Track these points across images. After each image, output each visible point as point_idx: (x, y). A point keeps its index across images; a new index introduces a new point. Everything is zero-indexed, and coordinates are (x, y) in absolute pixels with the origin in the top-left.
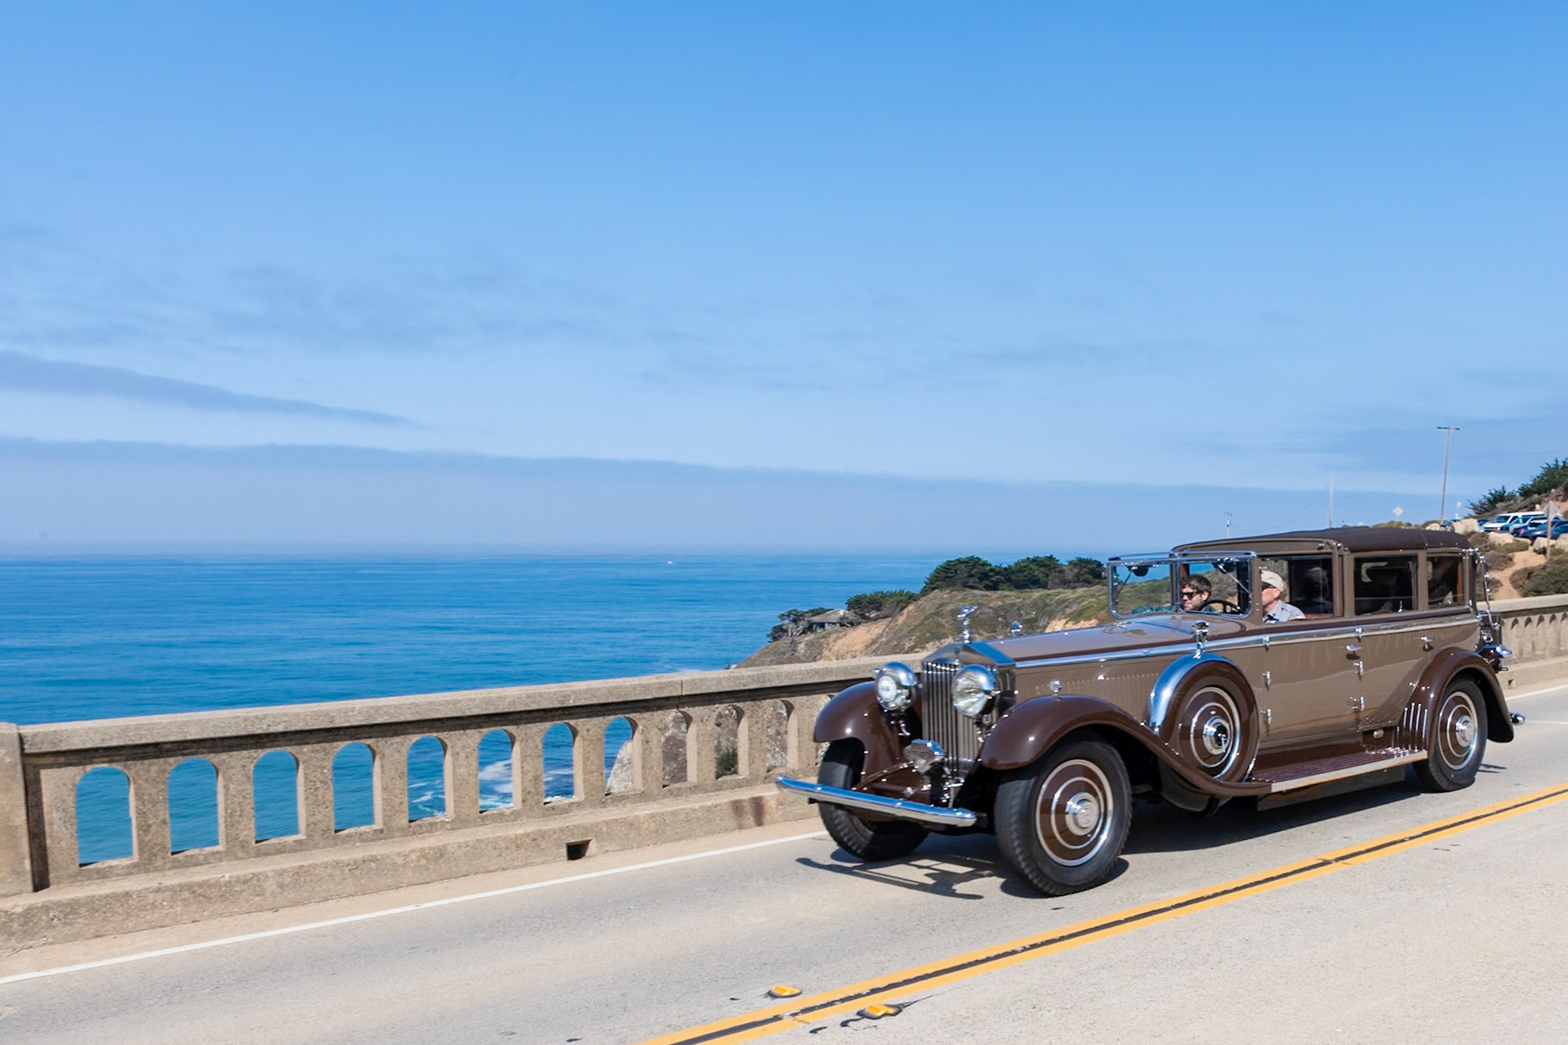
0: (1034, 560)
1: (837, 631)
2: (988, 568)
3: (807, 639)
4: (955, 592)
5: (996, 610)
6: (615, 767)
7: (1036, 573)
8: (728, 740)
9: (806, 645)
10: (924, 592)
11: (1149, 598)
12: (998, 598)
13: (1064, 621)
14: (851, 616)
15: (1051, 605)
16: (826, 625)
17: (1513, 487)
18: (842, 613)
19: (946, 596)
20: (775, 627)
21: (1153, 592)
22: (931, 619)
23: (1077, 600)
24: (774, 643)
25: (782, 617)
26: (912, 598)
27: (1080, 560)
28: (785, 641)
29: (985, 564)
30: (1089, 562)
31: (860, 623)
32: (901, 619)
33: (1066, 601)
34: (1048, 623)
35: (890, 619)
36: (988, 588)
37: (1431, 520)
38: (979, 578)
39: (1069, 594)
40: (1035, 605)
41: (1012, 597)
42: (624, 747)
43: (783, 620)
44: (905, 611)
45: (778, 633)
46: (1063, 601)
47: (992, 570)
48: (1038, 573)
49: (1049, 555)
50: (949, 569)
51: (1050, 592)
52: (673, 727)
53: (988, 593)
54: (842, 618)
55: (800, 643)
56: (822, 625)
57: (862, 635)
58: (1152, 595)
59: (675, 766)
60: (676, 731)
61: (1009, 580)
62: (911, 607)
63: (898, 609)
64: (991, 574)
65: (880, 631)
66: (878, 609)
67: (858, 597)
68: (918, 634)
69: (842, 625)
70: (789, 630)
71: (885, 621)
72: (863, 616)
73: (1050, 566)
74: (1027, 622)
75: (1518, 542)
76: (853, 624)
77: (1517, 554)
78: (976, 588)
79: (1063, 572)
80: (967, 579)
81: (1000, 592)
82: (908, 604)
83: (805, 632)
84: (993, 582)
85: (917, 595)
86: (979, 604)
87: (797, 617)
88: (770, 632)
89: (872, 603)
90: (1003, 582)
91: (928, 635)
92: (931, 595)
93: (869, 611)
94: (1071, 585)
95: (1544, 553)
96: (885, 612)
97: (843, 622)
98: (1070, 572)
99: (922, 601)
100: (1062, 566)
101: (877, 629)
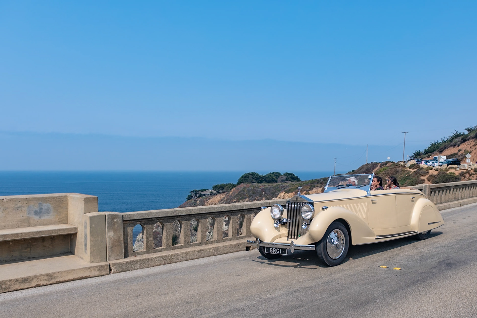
0: (273, 173)
1: (209, 197)
2: (258, 176)
3: (200, 199)
4: (248, 184)
5: (262, 189)
6: (136, 242)
7: (274, 178)
8: (174, 232)
9: (200, 201)
10: (238, 184)
11: (311, 185)
12: (262, 186)
13: (284, 193)
14: (214, 192)
15: (280, 188)
16: (206, 195)
17: (422, 150)
18: (211, 191)
19: (245, 185)
20: (189, 196)
21: (312, 183)
22: (241, 193)
23: (289, 186)
24: (189, 201)
25: (191, 192)
26: (234, 186)
27: (288, 173)
28: (192, 200)
29: (257, 175)
30: (290, 174)
31: (217, 194)
32: (231, 193)
33: (285, 186)
34: (279, 194)
35: (227, 193)
36: (258, 183)
37: (399, 161)
38: (256, 179)
39: (285, 184)
40: (274, 188)
41: (267, 185)
42: (139, 235)
43: (191, 193)
44: (232, 190)
45: (190, 197)
46: (284, 187)
47: (260, 177)
48: (275, 178)
49: (277, 172)
50: (246, 176)
51: (279, 184)
52: (155, 228)
53: (259, 184)
54: (211, 192)
55: (198, 200)
56: (205, 195)
57: (218, 198)
58: (312, 184)
59: (156, 241)
60: (157, 230)
61: (265, 180)
62: (234, 189)
63: (229, 189)
64: (260, 178)
65: (224, 196)
66: (223, 189)
67: (217, 186)
68: (237, 197)
69: (211, 195)
70: (194, 197)
71: (226, 193)
72: (218, 192)
73: (278, 175)
74: (272, 193)
75: (429, 167)
76: (214, 194)
77: (429, 171)
78: (255, 183)
79: (282, 178)
80: (252, 180)
81: (263, 184)
82: (233, 188)
83: (199, 197)
84: (260, 181)
85: (236, 185)
86: (256, 188)
87: (196, 193)
88: (187, 197)
89: (221, 187)
90: (263, 181)
91: (240, 197)
92: (240, 185)
93: (220, 190)
94: (285, 181)
95: (438, 171)
96: (225, 190)
97: (211, 194)
98: (284, 178)
99: (237, 187)
100: (282, 175)
101: (223, 196)
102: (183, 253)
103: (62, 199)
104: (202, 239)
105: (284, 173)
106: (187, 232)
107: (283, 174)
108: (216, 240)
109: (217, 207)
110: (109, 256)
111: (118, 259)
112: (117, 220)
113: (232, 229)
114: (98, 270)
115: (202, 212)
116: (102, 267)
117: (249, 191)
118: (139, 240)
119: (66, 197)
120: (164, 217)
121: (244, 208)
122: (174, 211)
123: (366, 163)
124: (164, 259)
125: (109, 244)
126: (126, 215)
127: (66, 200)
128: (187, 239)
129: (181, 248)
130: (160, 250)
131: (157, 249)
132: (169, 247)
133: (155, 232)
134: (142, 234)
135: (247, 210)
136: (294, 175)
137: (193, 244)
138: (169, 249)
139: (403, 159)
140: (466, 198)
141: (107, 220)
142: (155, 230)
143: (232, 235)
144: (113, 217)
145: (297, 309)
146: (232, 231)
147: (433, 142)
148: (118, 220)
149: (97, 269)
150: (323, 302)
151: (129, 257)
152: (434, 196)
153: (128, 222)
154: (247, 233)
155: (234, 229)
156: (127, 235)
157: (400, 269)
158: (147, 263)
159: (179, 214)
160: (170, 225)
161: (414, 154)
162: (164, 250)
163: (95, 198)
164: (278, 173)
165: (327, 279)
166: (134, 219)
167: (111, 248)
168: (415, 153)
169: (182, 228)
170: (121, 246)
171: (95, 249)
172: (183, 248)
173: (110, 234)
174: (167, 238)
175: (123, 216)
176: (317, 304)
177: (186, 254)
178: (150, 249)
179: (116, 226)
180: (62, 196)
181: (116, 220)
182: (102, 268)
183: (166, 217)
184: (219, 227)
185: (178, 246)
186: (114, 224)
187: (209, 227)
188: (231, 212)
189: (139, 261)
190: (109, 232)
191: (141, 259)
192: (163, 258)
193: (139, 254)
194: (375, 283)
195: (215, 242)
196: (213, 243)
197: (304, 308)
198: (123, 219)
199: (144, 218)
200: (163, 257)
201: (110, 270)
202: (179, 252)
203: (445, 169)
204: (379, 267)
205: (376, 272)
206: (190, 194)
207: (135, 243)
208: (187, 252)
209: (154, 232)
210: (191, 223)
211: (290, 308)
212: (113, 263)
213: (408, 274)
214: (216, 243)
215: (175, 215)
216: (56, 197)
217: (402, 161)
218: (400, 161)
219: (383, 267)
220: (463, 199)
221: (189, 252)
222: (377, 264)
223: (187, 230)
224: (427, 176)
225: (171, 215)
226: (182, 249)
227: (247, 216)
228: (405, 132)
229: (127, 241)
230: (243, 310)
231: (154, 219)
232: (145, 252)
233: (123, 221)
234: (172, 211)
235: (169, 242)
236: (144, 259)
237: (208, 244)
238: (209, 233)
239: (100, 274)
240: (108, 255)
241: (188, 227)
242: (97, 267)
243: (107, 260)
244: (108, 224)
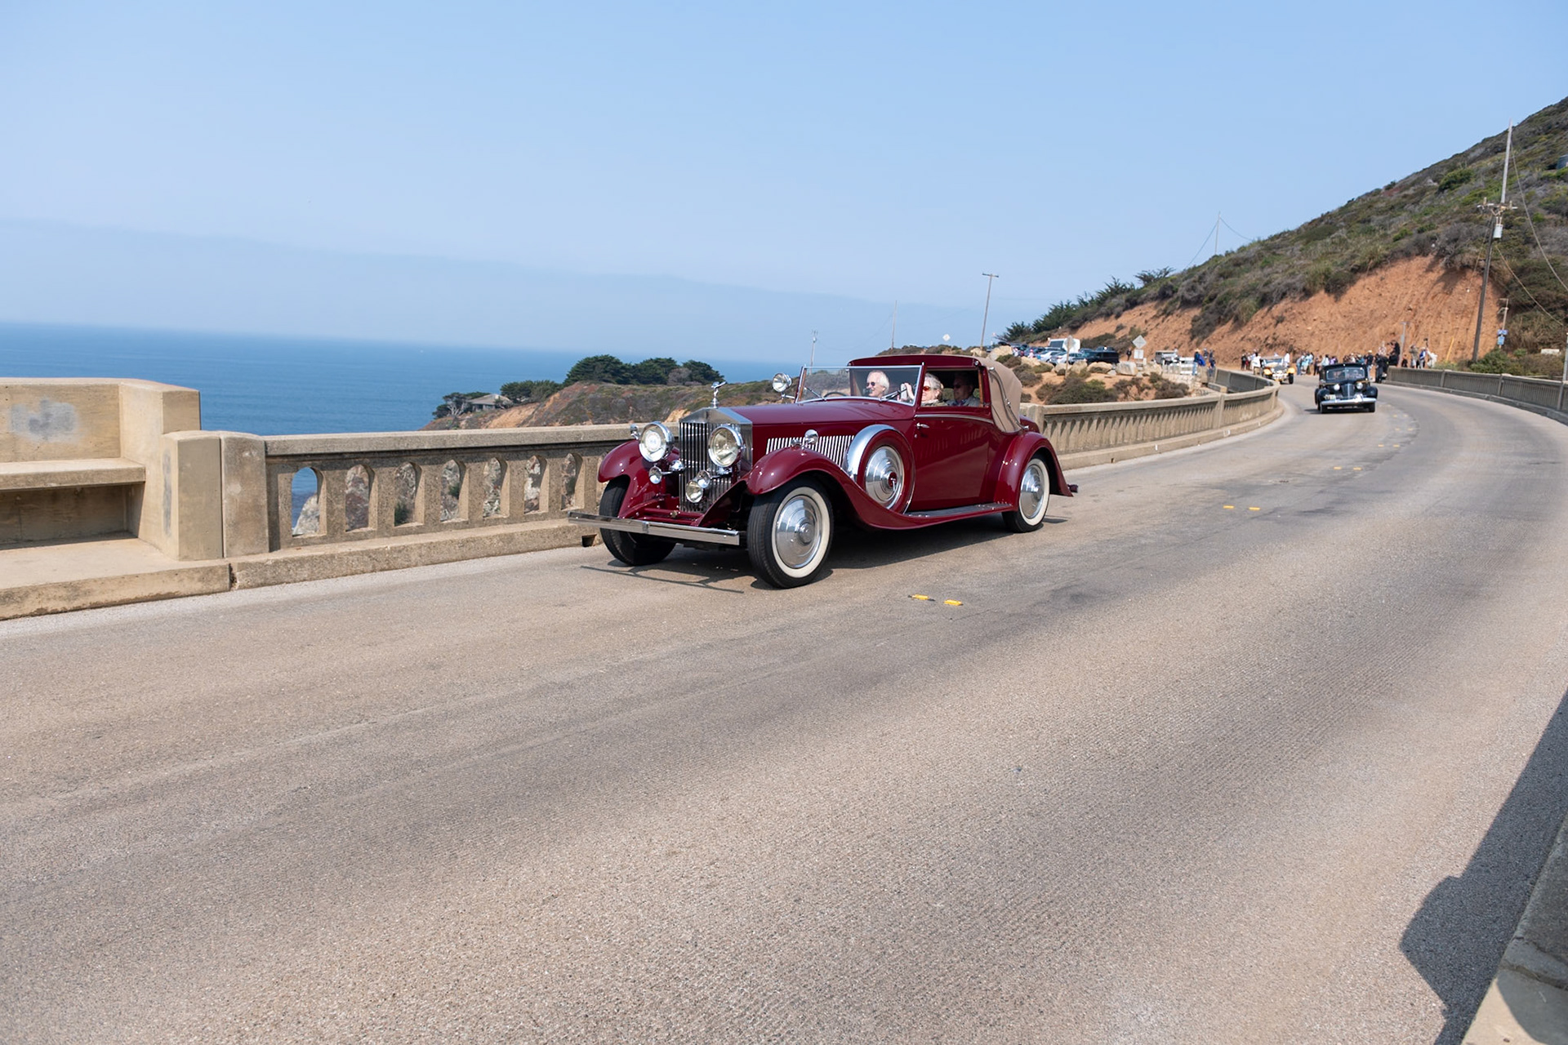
0: (657, 361)
1: (493, 412)
2: (619, 366)
3: (467, 417)
4: (593, 385)
5: (627, 399)
6: (301, 517)
7: (658, 371)
8: (399, 498)
9: (467, 422)
10: (567, 383)
11: (752, 396)
12: (629, 391)
13: (683, 411)
14: (505, 399)
15: (672, 398)
16: (484, 407)
17: (1029, 322)
18: (497, 397)
19: (586, 387)
20: (440, 407)
21: (754, 391)
22: (574, 405)
23: (697, 394)
24: (439, 420)
25: (447, 398)
26: (556, 388)
27: (694, 363)
28: (449, 418)
29: (618, 362)
30: (699, 365)
31: (512, 406)
32: (548, 405)
33: (685, 395)
34: (670, 413)
35: (538, 404)
36: (619, 382)
37: (973, 346)
38: (613, 374)
39: (686, 390)
40: (659, 397)
41: (640, 390)
42: (308, 502)
43: (447, 401)
44: (552, 398)
45: (443, 411)
46: (682, 396)
47: (623, 368)
48: (661, 372)
49: (668, 358)
50: (588, 365)
51: (671, 387)
52: (352, 485)
53: (620, 386)
54: (498, 401)
55: (462, 420)
56: (480, 406)
57: (516, 414)
58: (754, 393)
59: (353, 518)
60: (355, 489)
61: (635, 377)
62: (557, 395)
63: (545, 395)
64: (623, 371)
65: (531, 413)
66: (528, 395)
67: (512, 384)
68: (564, 417)
69: (497, 407)
70: (452, 409)
71: (534, 405)
72: (515, 401)
73: (669, 366)
74: (652, 411)
75: (1044, 365)
76: (507, 407)
77: (1043, 374)
78: (610, 382)
79: (680, 373)
80: (603, 374)
81: (630, 386)
82: (553, 392)
83: (466, 411)
84: (623, 377)
85: (561, 385)
86: (613, 395)
87: (459, 400)
88: (435, 410)
89: (523, 390)
90: (632, 378)
91: (572, 417)
92: (574, 386)
93: (520, 397)
94: (687, 383)
95: (1064, 374)
96: (534, 398)
97: (498, 405)
98: (685, 373)
99: (565, 391)
100: (679, 367)
101: (527, 412)
102: (422, 545)
103: (105, 394)
104: (471, 514)
105: (685, 362)
106: (433, 494)
107: (682, 365)
108: (508, 518)
109: (511, 434)
110: (230, 545)
111: (253, 554)
112: (251, 454)
113: (550, 490)
114: (201, 580)
115: (472, 445)
116: (211, 570)
117: (594, 401)
118: (309, 513)
119: (116, 387)
120: (374, 452)
121: (582, 439)
122: (401, 438)
123: (891, 347)
124: (374, 559)
125: (231, 515)
126: (273, 443)
127: (115, 397)
128: (432, 510)
129: (418, 533)
130: (363, 535)
131: (354, 533)
132: (387, 528)
133: (352, 494)
134: (316, 499)
135: (588, 445)
136: (709, 368)
137: (448, 524)
138: (386, 534)
139: (982, 341)
140: (1127, 444)
141: (225, 451)
142: (350, 490)
143: (550, 507)
144: (239, 446)
145: (704, 689)
146: (548, 495)
147: (1058, 304)
148: (254, 453)
149: (197, 576)
150: (769, 676)
151: (282, 550)
152: (1052, 434)
153: (281, 460)
154: (586, 504)
155: (554, 490)
156: (277, 493)
157: (960, 603)
158: (328, 567)
159: (414, 447)
160: (390, 472)
161: (1009, 330)
162: (374, 537)
163: (193, 393)
164: (670, 360)
165: (781, 621)
166: (295, 453)
167: (235, 525)
168: (1012, 328)
169: (422, 483)
170: (260, 521)
171: (191, 524)
172: (421, 533)
173: (233, 489)
174: (382, 506)
175: (266, 444)
176: (755, 680)
177: (429, 548)
178: (336, 531)
179: (248, 469)
180: (103, 386)
181: (247, 454)
182: (210, 574)
183: (379, 452)
184: (515, 483)
185: (411, 528)
186: (242, 464)
187: (489, 487)
188: (549, 447)
189: (308, 561)
190: (228, 482)
191: (313, 556)
192: (370, 557)
193: (307, 543)
194: (899, 635)
195: (506, 521)
196: (499, 524)
197: (723, 686)
198: (266, 452)
199: (323, 452)
200: (371, 554)
201: (233, 580)
202: (413, 543)
203: (1081, 371)
204: (909, 596)
205: (901, 610)
206: (443, 402)
207: (298, 522)
208: (432, 543)
209: (348, 496)
210: (444, 476)
211: (689, 686)
212: (239, 564)
213: (979, 617)
214: (508, 524)
215: (403, 448)
216: (88, 387)
217: (979, 345)
218: (975, 347)
219: (920, 597)
220: (1120, 445)
221: (436, 543)
222: (906, 589)
223: (433, 488)
224: (1037, 387)
225: (393, 449)
226: (420, 535)
227: (588, 460)
228: (991, 276)
229: (278, 509)
230: (571, 687)
231: (347, 456)
232: (324, 538)
233: (267, 457)
234: (395, 439)
235: (387, 517)
236: (321, 556)
237: (486, 525)
238: (489, 502)
239: (205, 589)
240: (227, 541)
241: (435, 480)
242: (198, 572)
243: (225, 556)
244: (227, 462)
